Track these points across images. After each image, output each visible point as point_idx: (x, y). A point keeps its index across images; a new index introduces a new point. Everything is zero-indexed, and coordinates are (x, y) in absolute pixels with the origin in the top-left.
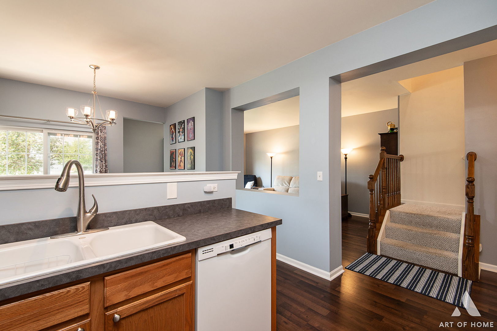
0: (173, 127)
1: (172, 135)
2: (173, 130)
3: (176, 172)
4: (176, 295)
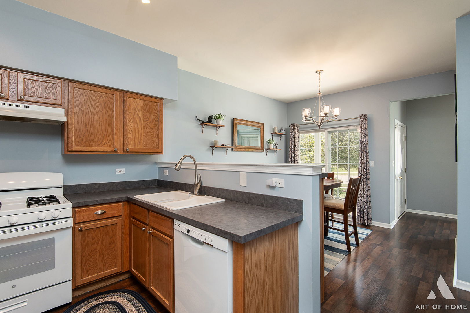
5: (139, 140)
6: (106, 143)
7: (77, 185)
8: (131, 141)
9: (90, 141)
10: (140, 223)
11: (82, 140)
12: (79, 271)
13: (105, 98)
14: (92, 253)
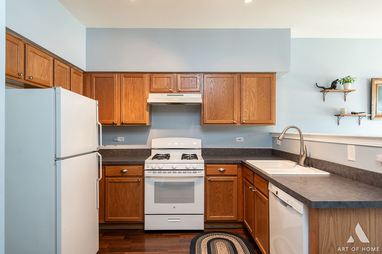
5: (254, 113)
6: (228, 117)
7: (210, 148)
8: (247, 114)
9: (217, 116)
10: (249, 183)
11: (212, 115)
12: (208, 210)
13: (227, 81)
14: (216, 199)
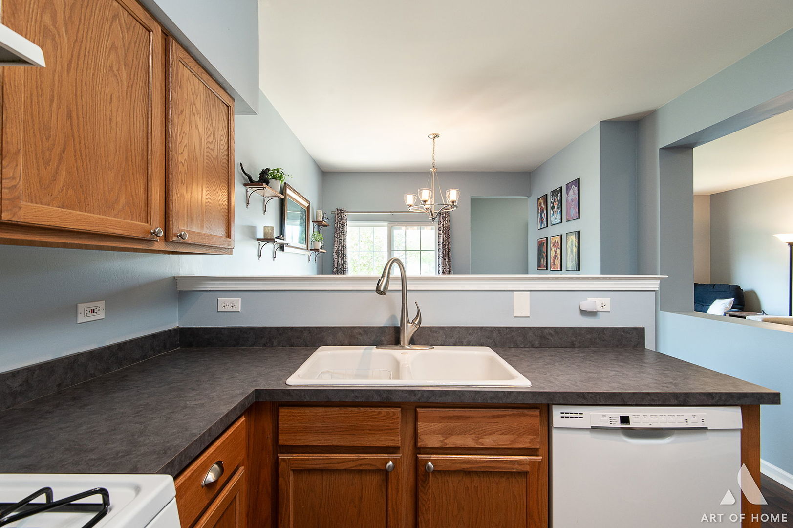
0: (542, 202)
1: (541, 214)
2: (542, 205)
3: (547, 274)
4: (513, 469)
5: (199, 207)
8: (184, 208)
